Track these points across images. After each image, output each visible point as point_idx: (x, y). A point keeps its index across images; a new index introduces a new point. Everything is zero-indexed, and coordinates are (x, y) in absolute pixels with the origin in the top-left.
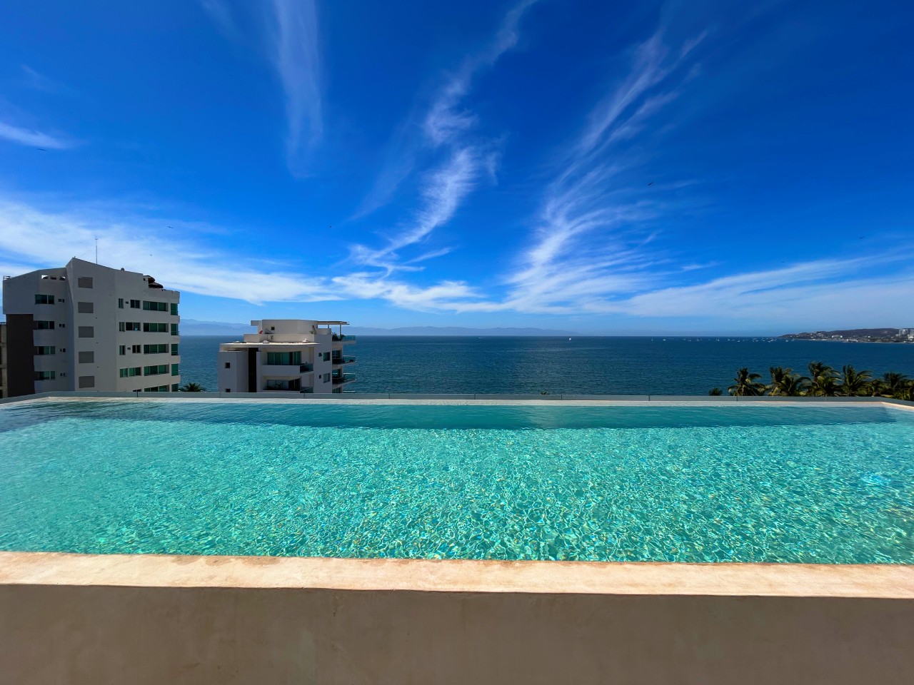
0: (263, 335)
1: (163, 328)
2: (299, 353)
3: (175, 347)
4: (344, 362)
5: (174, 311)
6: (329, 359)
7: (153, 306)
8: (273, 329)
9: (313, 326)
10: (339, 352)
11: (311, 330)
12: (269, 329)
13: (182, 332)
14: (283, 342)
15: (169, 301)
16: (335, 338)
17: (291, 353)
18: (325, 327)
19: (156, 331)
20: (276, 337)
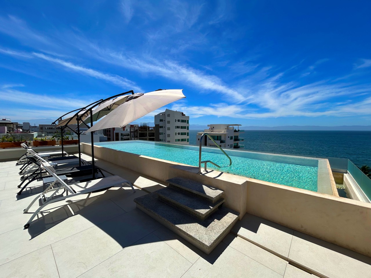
0: (210, 130)
1: (185, 128)
2: (221, 136)
3: (188, 133)
4: (239, 140)
5: (188, 123)
6: (232, 139)
7: (183, 121)
8: (213, 127)
9: (227, 126)
10: (237, 136)
11: (226, 128)
12: (212, 127)
13: (190, 129)
14: (216, 132)
15: (187, 119)
16: (235, 131)
17: (218, 136)
18: (232, 126)
19: (183, 128)
20: (214, 130)
